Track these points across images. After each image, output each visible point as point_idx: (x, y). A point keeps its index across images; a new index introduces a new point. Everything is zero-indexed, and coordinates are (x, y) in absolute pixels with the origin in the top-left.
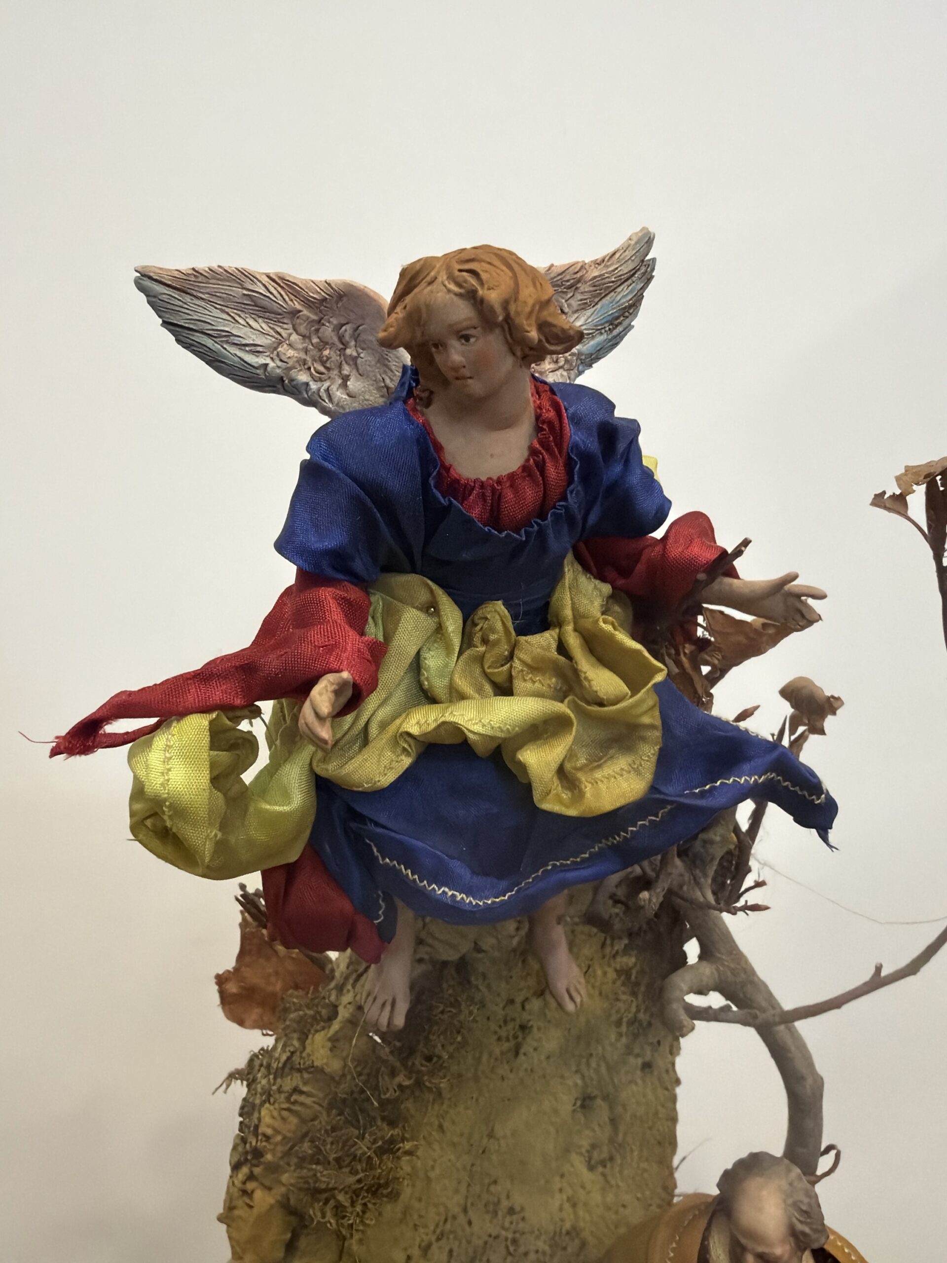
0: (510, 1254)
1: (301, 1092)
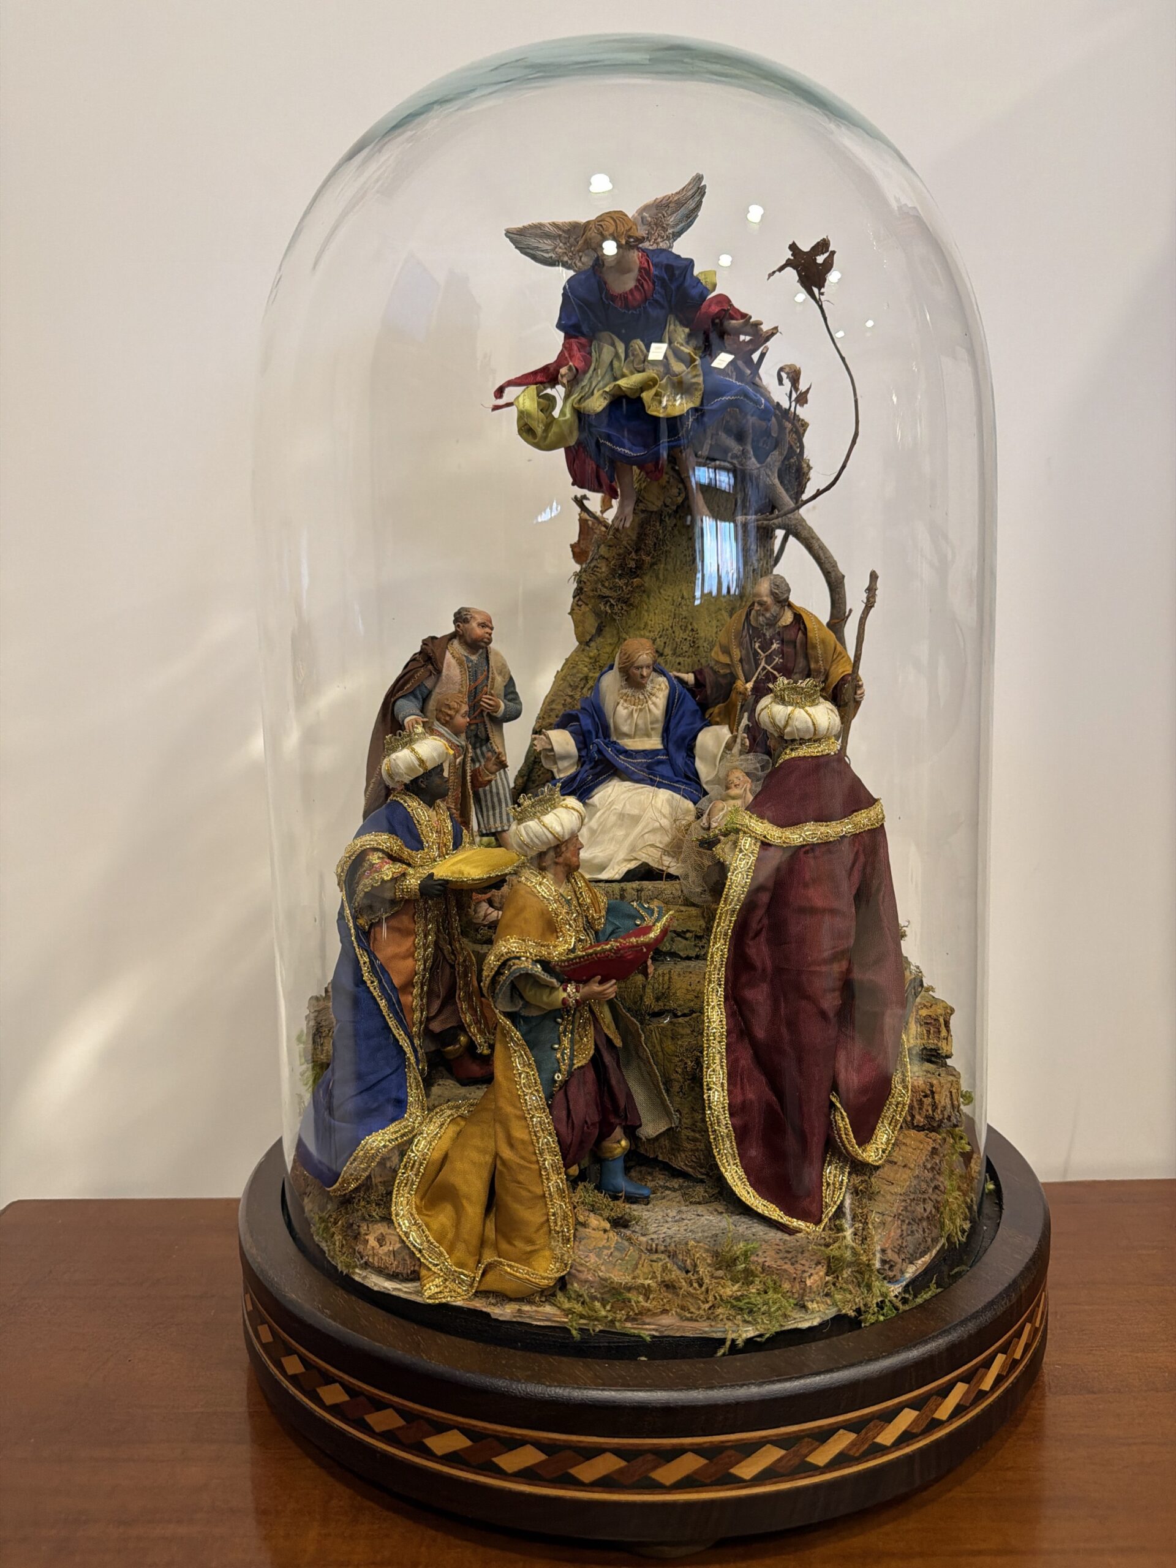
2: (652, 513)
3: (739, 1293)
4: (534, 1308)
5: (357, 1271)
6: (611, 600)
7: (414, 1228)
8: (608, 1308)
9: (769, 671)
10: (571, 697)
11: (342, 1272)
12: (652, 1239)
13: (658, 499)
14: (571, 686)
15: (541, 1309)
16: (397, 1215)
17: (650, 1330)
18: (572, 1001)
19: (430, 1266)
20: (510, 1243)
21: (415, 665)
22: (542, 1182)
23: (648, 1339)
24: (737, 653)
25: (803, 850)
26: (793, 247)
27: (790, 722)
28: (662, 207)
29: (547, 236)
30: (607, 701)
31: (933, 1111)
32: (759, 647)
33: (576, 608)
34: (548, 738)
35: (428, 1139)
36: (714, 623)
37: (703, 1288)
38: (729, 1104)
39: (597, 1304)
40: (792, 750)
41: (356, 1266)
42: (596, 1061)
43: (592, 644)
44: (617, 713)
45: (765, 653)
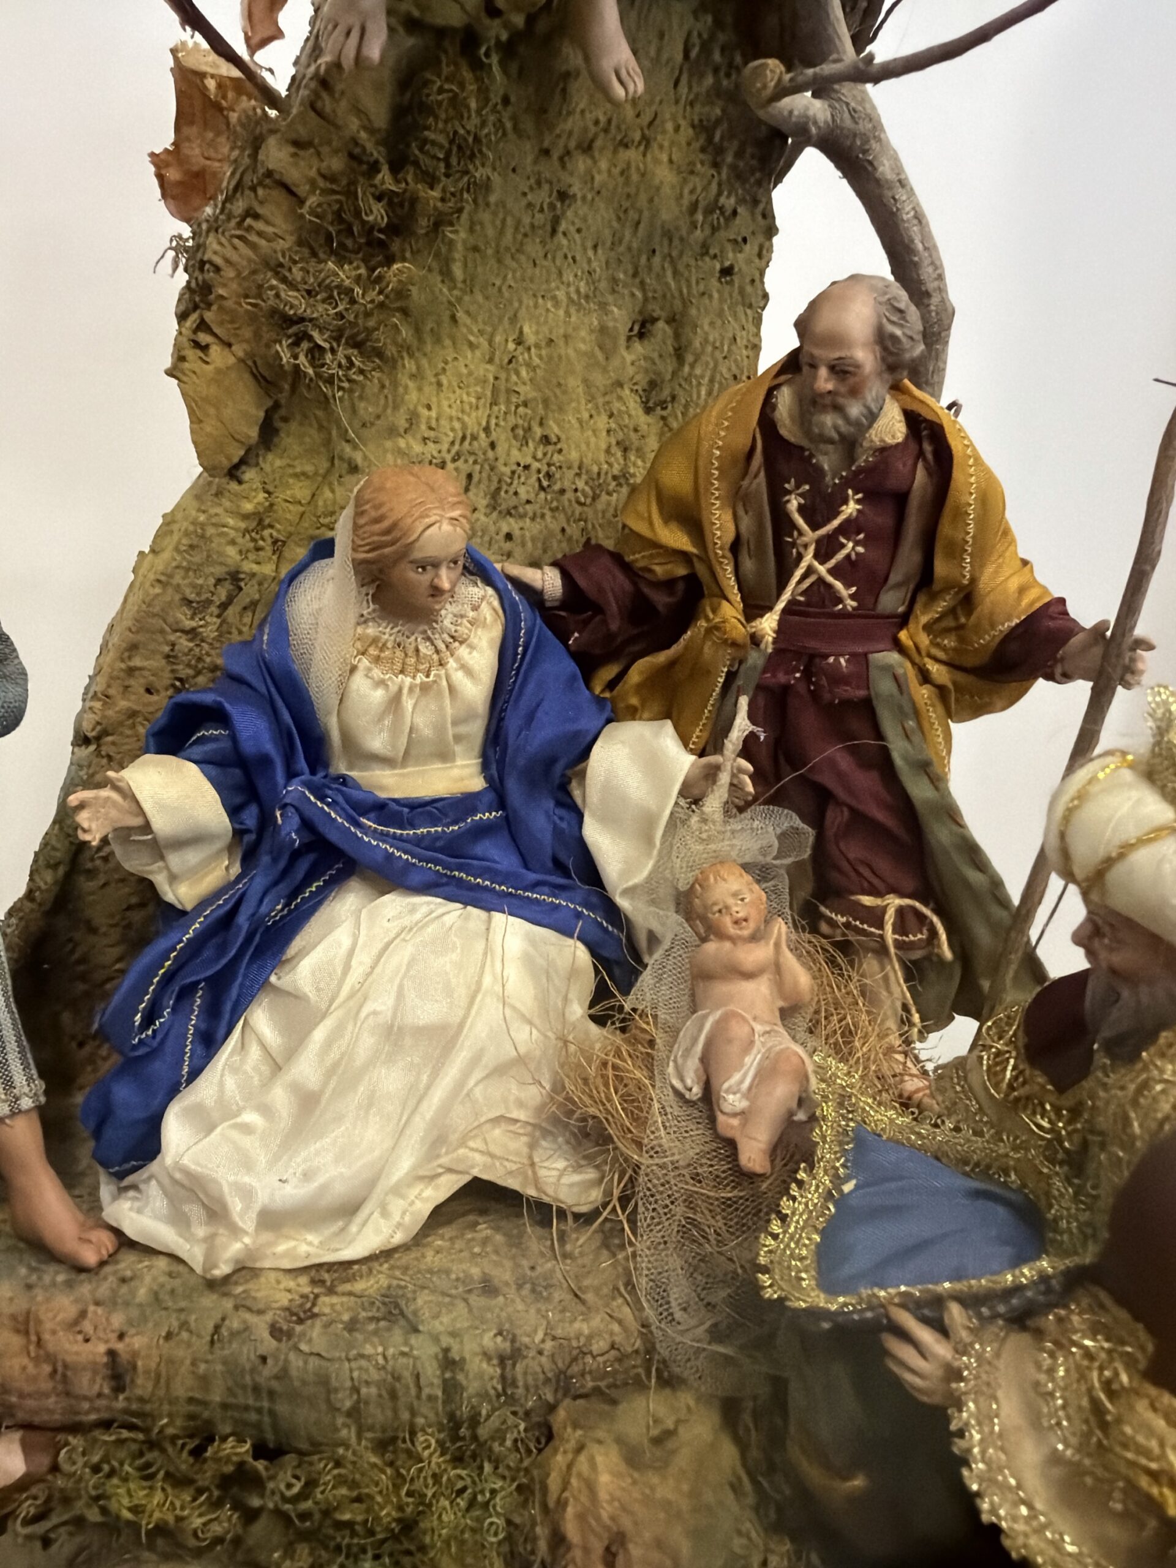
0: (542, 488)
1: (256, 217)
2: (441, 33)
6: (315, 334)
9: (821, 580)
10: (192, 633)
14: (189, 602)
24: (722, 525)
30: (318, 656)
32: (799, 509)
33: (191, 354)
36: (602, 422)
43: (249, 475)
44: (348, 703)
45: (814, 527)
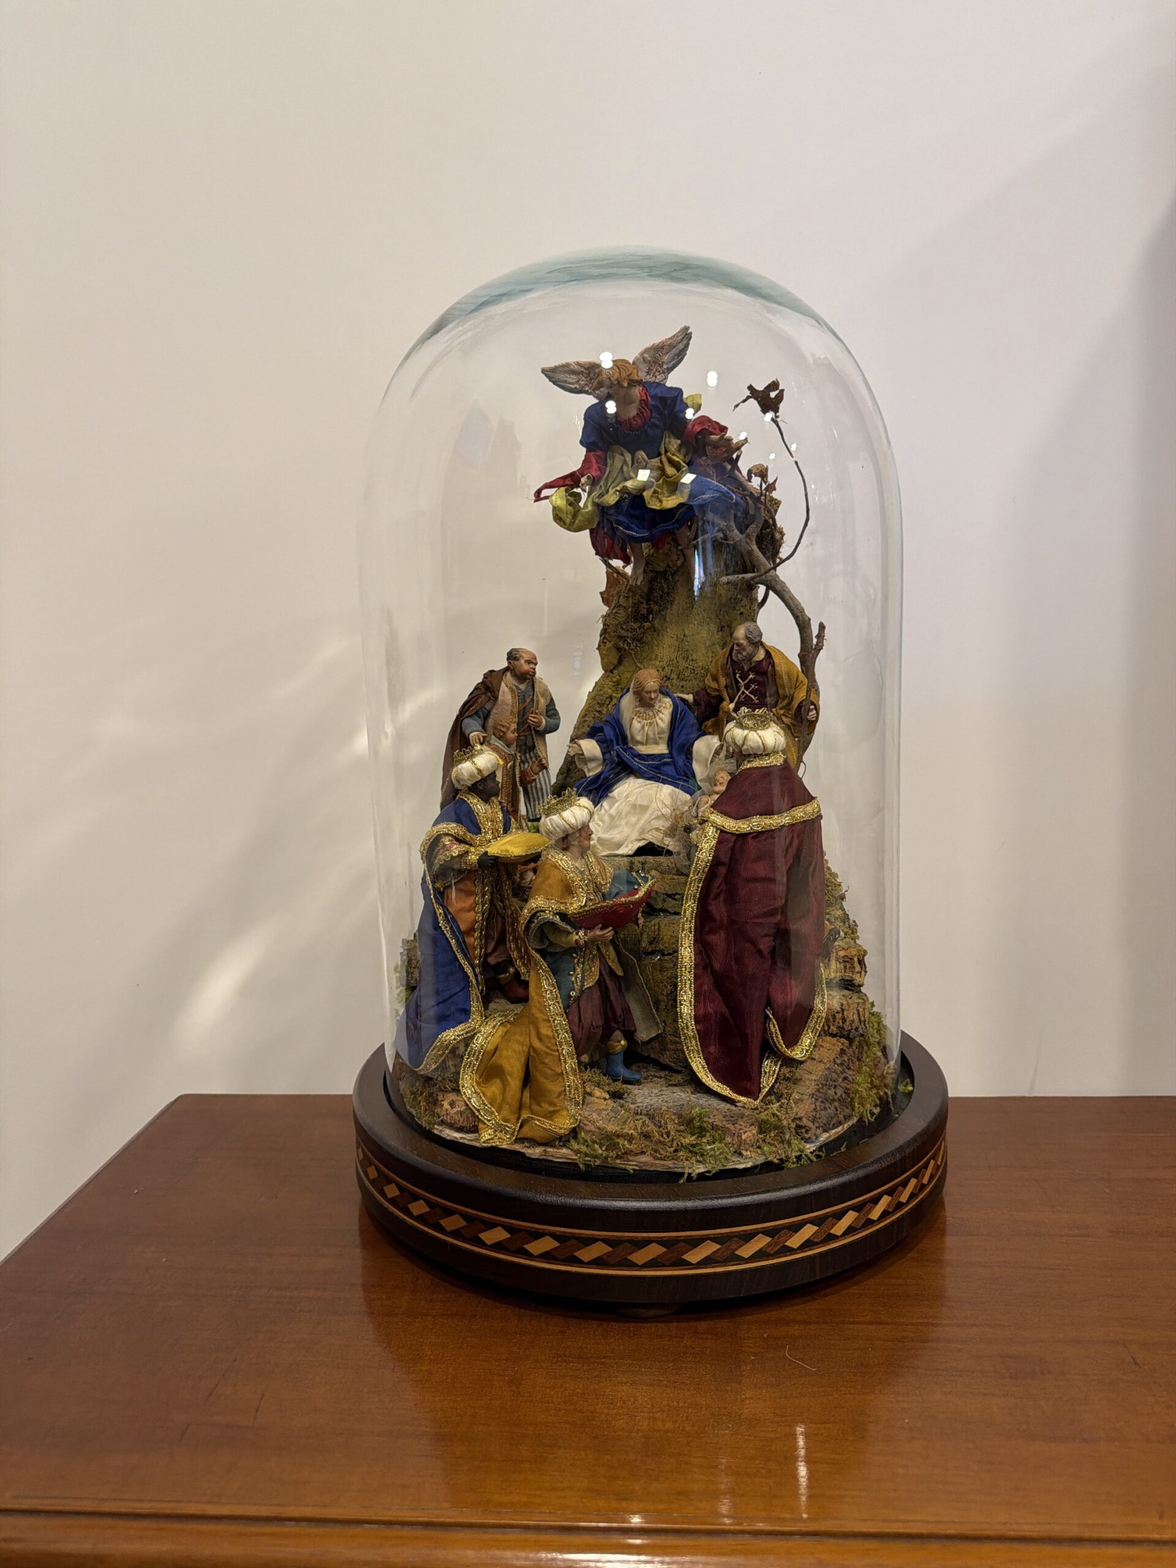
0: (691, 673)
2: (659, 572)
3: (694, 1142)
4: (555, 1150)
5: (436, 1126)
6: (629, 641)
7: (474, 1095)
8: (604, 1148)
9: (747, 695)
10: (599, 712)
11: (425, 1128)
12: (638, 1107)
13: (663, 562)
14: (598, 703)
15: (560, 1151)
16: (463, 1086)
17: (633, 1165)
18: (582, 942)
19: (485, 1121)
20: (539, 1105)
21: (477, 692)
22: (561, 1064)
23: (632, 1171)
24: (723, 681)
25: (752, 836)
26: (750, 388)
27: (746, 742)
28: (657, 351)
29: (574, 372)
30: (625, 714)
31: (843, 1023)
32: (740, 677)
33: (602, 644)
34: (580, 746)
35: (485, 1036)
36: (710, 654)
37: (670, 1139)
38: (695, 1015)
39: (597, 1146)
40: (749, 762)
41: (435, 1124)
42: (600, 983)
43: (615, 672)
44: (632, 726)
45: (743, 681)
